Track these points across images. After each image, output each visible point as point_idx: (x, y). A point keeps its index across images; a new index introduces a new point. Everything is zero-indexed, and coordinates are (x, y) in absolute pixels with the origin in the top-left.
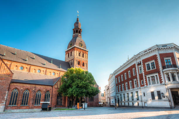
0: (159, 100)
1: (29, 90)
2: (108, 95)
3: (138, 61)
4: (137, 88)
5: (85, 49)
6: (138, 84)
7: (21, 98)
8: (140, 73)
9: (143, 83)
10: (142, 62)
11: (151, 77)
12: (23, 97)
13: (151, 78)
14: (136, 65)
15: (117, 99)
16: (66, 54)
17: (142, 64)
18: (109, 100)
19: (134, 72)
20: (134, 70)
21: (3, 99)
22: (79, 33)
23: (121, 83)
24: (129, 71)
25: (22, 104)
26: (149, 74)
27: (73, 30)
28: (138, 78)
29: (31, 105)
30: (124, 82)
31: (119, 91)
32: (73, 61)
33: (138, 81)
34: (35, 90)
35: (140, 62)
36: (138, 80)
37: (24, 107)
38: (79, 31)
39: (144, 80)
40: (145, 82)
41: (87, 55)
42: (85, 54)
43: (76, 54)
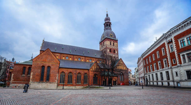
0: (189, 80)
1: (72, 73)
2: (138, 76)
3: (169, 39)
4: (167, 68)
5: (115, 39)
6: (168, 64)
7: (67, 78)
8: (170, 52)
9: (174, 62)
10: (173, 39)
11: (187, 54)
12: (69, 78)
13: (186, 56)
14: (166, 44)
15: (146, 79)
16: (100, 45)
17: (173, 41)
18: (138, 80)
19: (164, 52)
20: (163, 50)
21: (56, 79)
22: (109, 26)
23: (149, 64)
24: (158, 52)
25: (68, 83)
26: (183, 51)
27: (104, 24)
28: (168, 57)
29: (74, 84)
30: (152, 63)
31: (147, 72)
32: (105, 49)
33: (169, 61)
34: (76, 72)
35: (172, 39)
36: (168, 59)
37: (70, 85)
38: (109, 25)
39: (177, 58)
40: (177, 60)
41: (117, 43)
42: (115, 43)
43: (107, 44)
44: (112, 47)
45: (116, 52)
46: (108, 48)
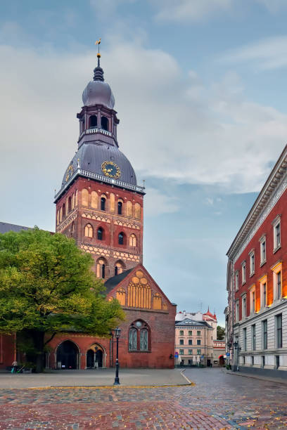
5: (129, 186)
16: (58, 209)
22: (105, 127)
32: (74, 227)
38: (105, 120)
41: (137, 206)
42: (129, 204)
43: (85, 203)
44: (109, 218)
45: (132, 242)
46: (90, 223)
